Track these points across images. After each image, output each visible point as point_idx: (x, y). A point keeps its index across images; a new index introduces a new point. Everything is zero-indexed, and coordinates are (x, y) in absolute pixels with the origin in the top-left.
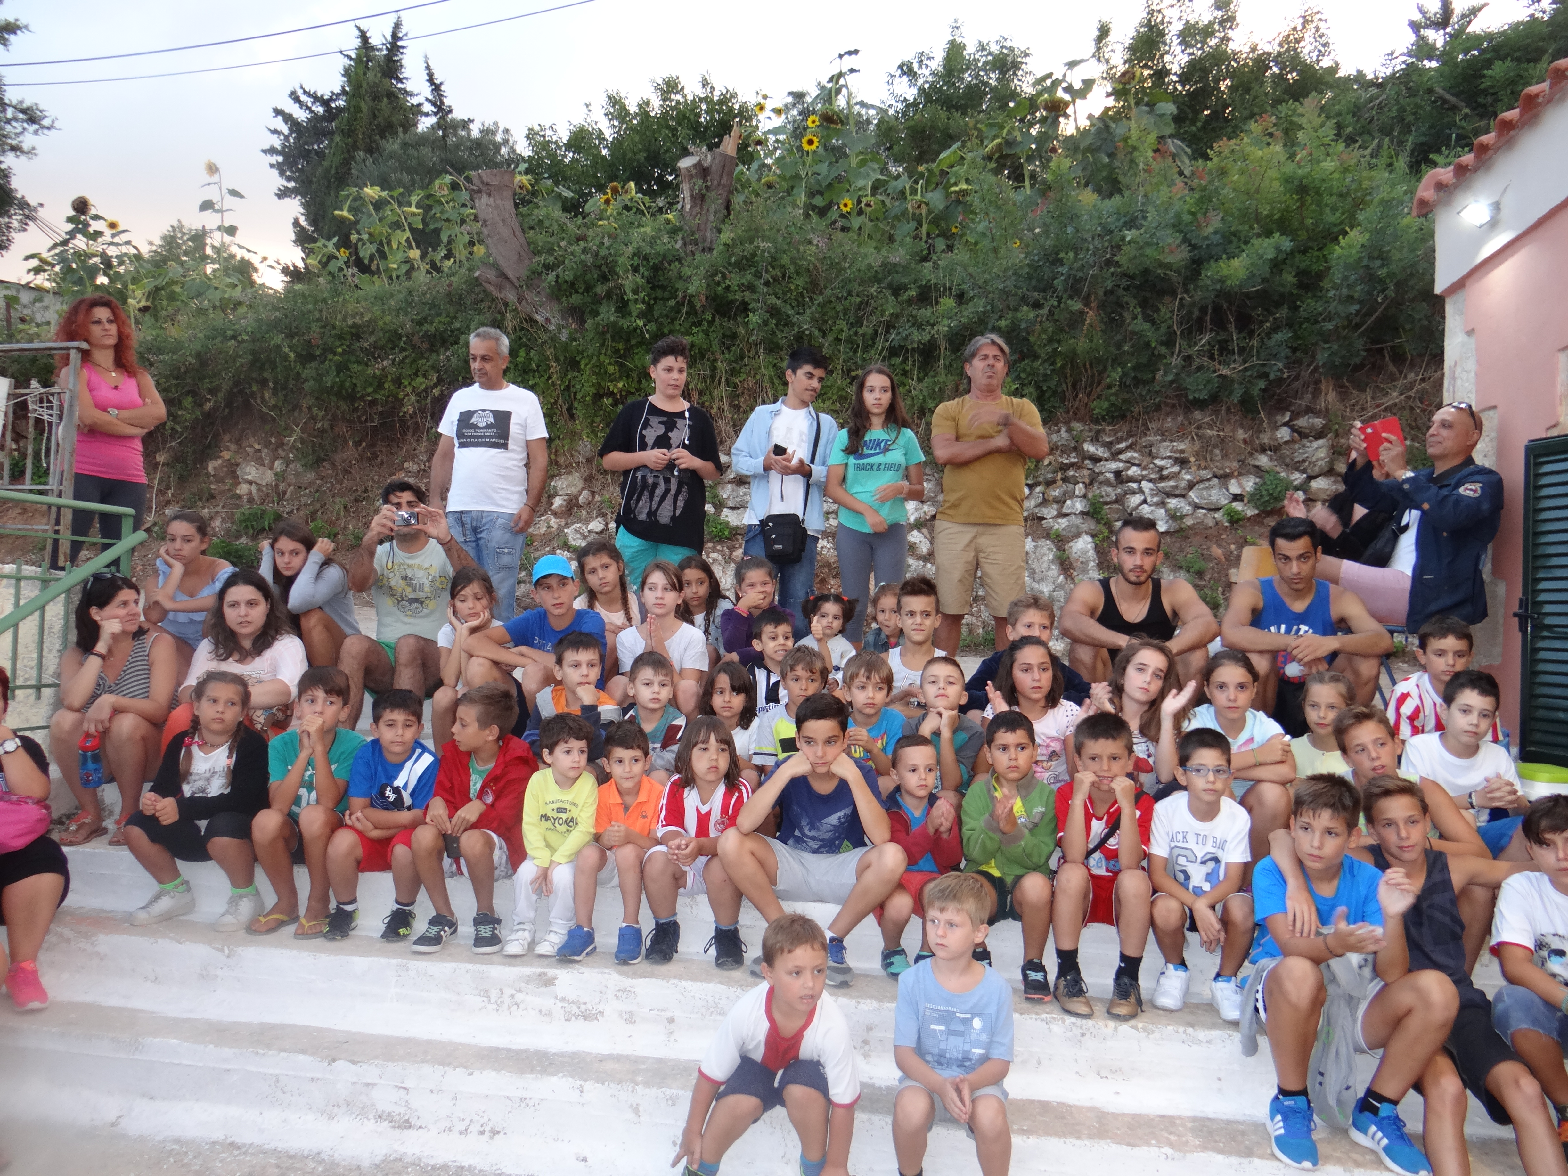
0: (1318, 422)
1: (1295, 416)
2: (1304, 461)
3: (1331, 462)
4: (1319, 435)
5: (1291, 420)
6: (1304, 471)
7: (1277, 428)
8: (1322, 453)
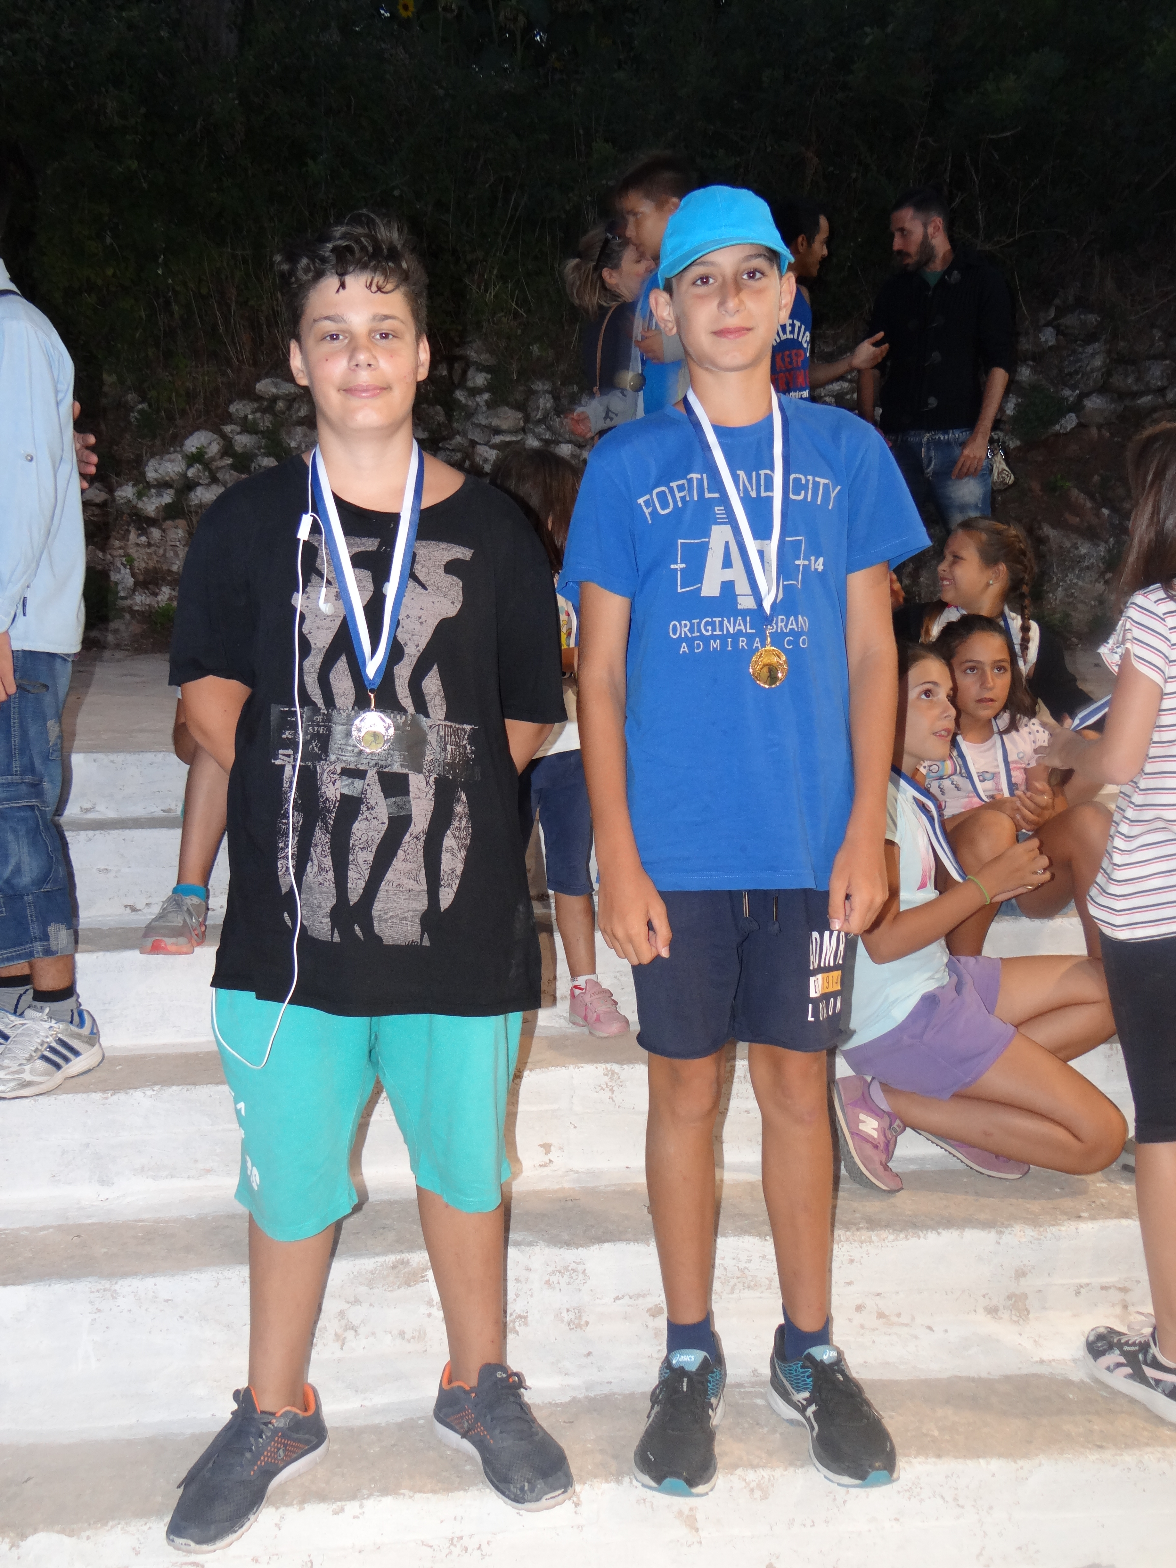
0: (1092, 318)
1: (1062, 312)
2: (1076, 372)
3: (1108, 374)
4: (1091, 337)
5: (1055, 318)
6: (1073, 388)
7: (1038, 329)
8: (1098, 362)
